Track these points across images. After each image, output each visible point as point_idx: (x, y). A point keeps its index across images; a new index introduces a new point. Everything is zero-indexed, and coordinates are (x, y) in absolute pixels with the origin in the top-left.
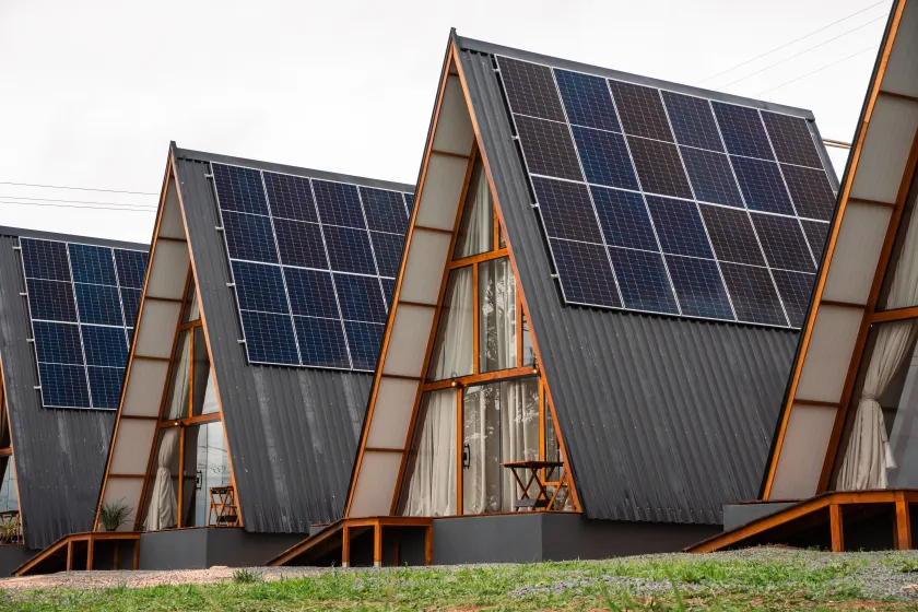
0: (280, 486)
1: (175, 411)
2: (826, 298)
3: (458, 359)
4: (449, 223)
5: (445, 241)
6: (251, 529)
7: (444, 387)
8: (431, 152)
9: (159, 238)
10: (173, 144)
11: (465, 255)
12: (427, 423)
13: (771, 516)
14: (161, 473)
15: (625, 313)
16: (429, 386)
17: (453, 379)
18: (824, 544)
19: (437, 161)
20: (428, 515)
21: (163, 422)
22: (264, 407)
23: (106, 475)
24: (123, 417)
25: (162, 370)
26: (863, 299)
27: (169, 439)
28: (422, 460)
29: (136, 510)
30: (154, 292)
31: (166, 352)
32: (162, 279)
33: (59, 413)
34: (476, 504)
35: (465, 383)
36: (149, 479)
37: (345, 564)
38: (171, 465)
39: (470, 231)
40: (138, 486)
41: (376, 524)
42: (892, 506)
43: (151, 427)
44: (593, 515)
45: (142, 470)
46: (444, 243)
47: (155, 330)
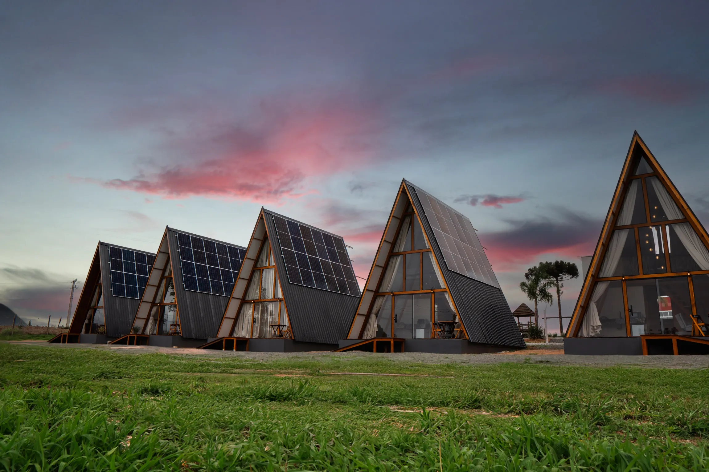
0: (192, 325)
1: (158, 301)
2: (368, 289)
3: (254, 294)
4: (254, 257)
5: (253, 262)
6: (184, 337)
7: (249, 302)
8: (253, 238)
9: (159, 252)
10: (167, 226)
11: (258, 266)
12: (242, 312)
13: (358, 343)
14: (151, 318)
15: (303, 286)
16: (244, 301)
17: (252, 300)
18: (371, 351)
19: (254, 241)
20: (241, 337)
21: (153, 304)
22: (188, 303)
23: (135, 317)
24: (142, 301)
25: (155, 289)
26: (374, 289)
27: (154, 309)
28: (240, 322)
29: (142, 329)
30: (155, 267)
31: (157, 284)
32: (159, 264)
33: (117, 298)
34: (256, 335)
35: (256, 301)
36: (147, 320)
37: (223, 350)
38: (154, 316)
39: (260, 260)
40: (144, 321)
41: (235, 339)
42: (390, 342)
43: (150, 305)
44: (297, 340)
45: (146, 317)
46: (252, 263)
47: (154, 277)
